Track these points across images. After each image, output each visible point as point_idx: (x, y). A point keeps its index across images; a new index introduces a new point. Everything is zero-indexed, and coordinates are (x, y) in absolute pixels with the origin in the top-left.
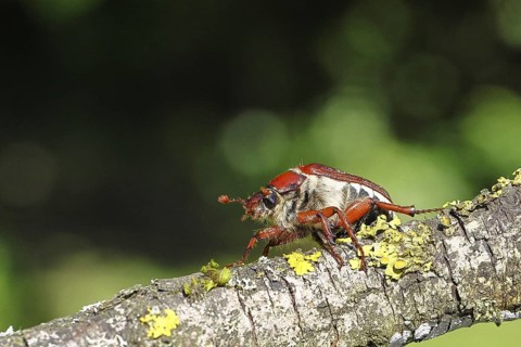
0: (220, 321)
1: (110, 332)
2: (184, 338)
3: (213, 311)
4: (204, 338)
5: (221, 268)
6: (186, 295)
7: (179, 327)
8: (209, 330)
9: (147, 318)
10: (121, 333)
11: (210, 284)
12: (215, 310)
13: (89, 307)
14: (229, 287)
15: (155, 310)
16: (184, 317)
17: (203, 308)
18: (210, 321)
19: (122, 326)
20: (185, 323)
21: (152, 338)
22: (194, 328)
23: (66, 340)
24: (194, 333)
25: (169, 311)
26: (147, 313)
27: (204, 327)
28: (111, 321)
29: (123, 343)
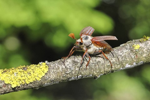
0: (147, 47)
1: (127, 49)
2: (141, 50)
3: (146, 45)
4: (145, 50)
5: (147, 37)
6: (140, 42)
7: (140, 48)
8: (146, 48)
9: (134, 46)
10: (129, 49)
11: (145, 40)
12: (146, 44)
13: (122, 45)
14: (148, 40)
15: (135, 44)
16: (141, 46)
17: (144, 44)
18: (146, 47)
19: (129, 48)
20: (141, 47)
21: (135, 49)
22: (142, 48)
23: (118, 51)
24: (143, 49)
25: (138, 45)
26: (134, 45)
27: (144, 48)
28: (127, 47)
29: (129, 51)
